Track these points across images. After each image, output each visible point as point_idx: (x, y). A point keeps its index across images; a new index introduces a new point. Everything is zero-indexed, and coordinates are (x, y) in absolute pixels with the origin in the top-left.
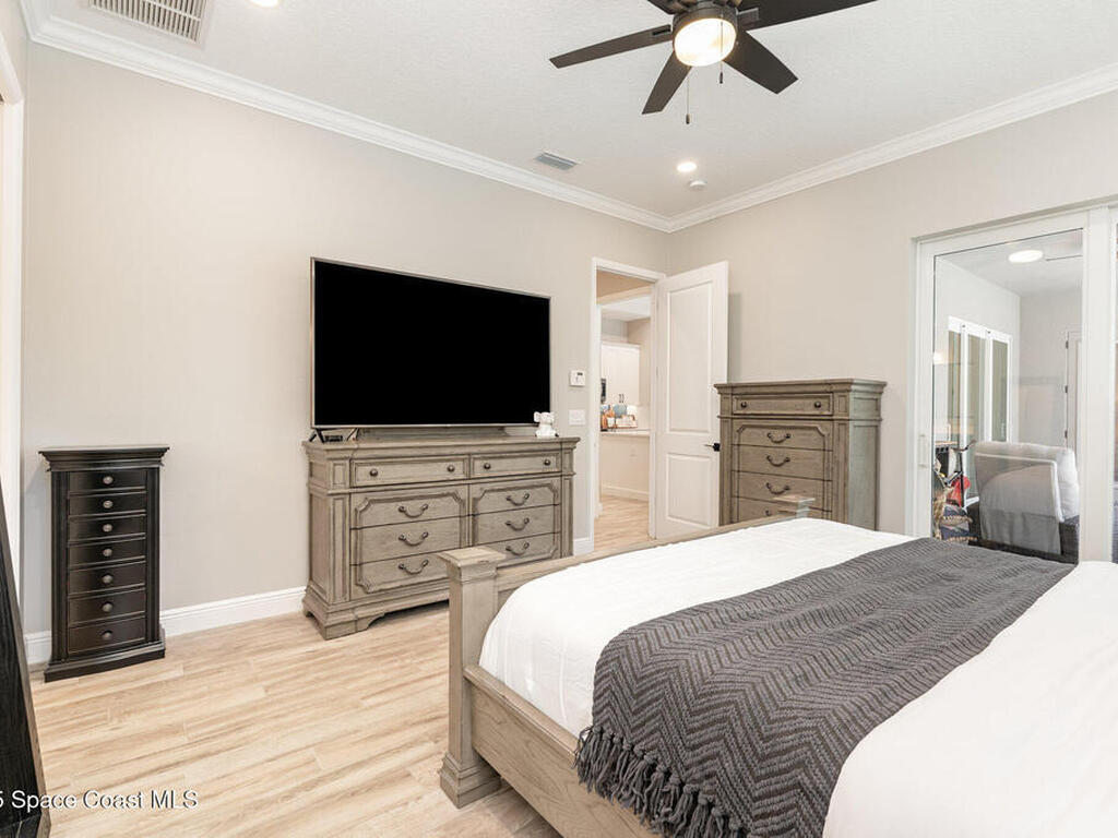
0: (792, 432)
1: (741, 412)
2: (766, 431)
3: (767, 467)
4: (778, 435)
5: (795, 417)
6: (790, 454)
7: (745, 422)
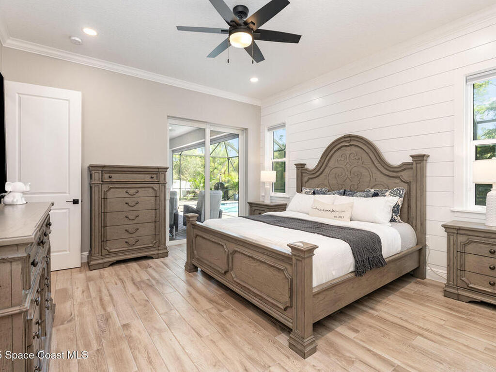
0: (139, 190)
1: (109, 180)
2: (125, 190)
3: (126, 207)
4: (132, 191)
5: (141, 183)
6: (139, 200)
7: (111, 186)
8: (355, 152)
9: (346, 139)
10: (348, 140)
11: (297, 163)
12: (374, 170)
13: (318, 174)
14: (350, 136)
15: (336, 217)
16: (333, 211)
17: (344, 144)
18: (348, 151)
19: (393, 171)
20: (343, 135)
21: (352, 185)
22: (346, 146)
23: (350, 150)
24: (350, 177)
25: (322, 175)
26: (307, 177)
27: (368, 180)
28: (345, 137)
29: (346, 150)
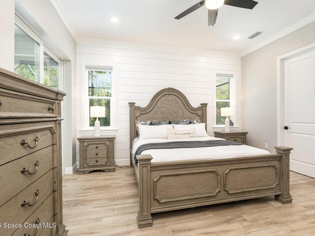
8: (174, 99)
9: (169, 90)
10: (170, 91)
11: (130, 102)
12: (185, 110)
13: (148, 111)
14: (172, 89)
15: (191, 137)
16: (189, 134)
17: (167, 93)
18: (170, 97)
19: (194, 111)
20: (167, 88)
21: (173, 118)
22: (169, 94)
23: (171, 97)
24: (171, 113)
25: (152, 111)
26: (139, 113)
27: (181, 115)
28: (168, 89)
29: (169, 97)
